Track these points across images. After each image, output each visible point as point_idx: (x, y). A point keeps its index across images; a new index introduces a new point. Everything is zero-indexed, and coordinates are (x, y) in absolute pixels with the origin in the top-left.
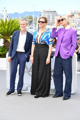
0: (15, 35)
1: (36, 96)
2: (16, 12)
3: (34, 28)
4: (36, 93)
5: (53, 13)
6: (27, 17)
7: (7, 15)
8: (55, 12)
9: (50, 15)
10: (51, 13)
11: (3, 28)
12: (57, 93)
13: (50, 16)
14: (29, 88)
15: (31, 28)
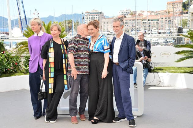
2: (50, 16)
5: (99, 16)
6: (65, 22)
8: (101, 14)
9: (94, 18)
10: (96, 15)
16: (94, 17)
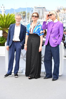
0: (11, 28)
1: (30, 77)
3: (27, 22)
4: (30, 75)
5: (42, 9)
6: (21, 13)
7: (5, 11)
8: (44, 8)
10: (41, 9)
11: (2, 21)
12: (48, 75)
13: (40, 11)
14: (24, 71)
15: (24, 21)
16: (40, 10)
